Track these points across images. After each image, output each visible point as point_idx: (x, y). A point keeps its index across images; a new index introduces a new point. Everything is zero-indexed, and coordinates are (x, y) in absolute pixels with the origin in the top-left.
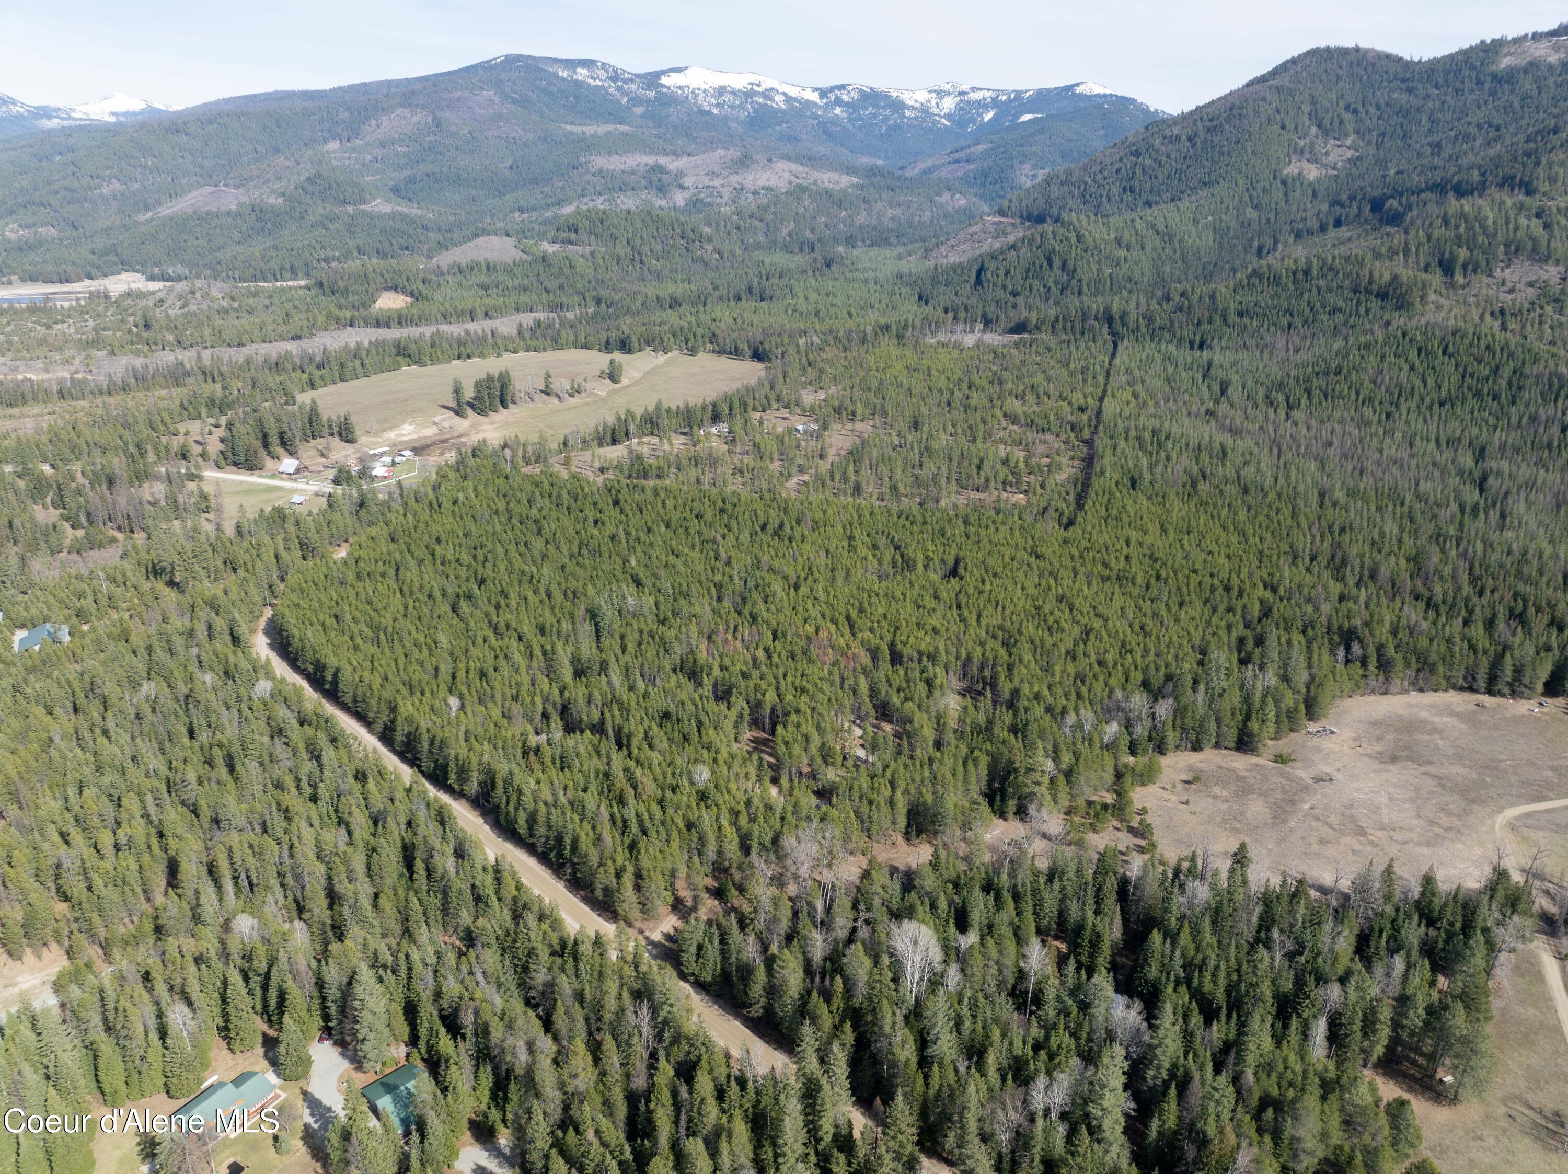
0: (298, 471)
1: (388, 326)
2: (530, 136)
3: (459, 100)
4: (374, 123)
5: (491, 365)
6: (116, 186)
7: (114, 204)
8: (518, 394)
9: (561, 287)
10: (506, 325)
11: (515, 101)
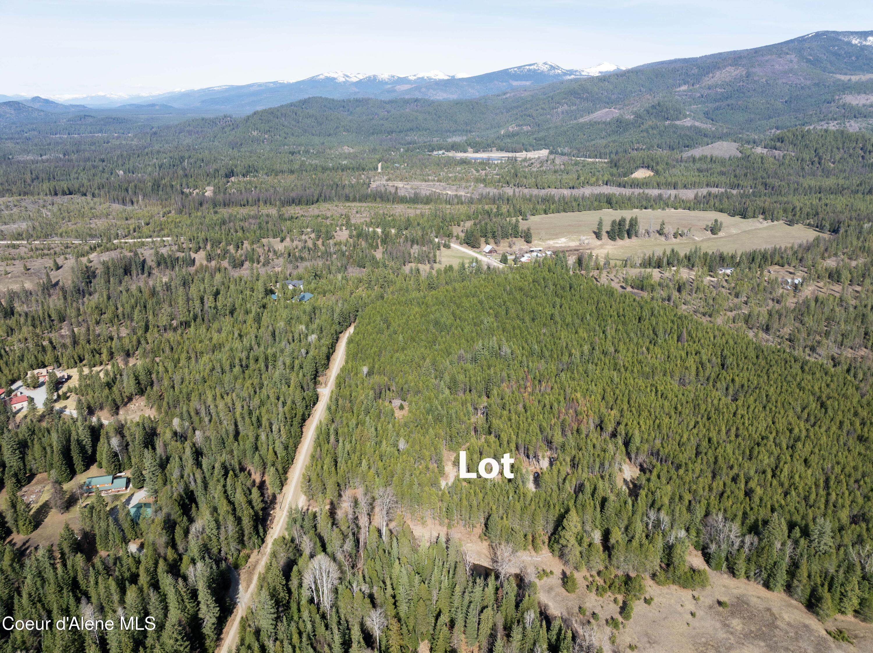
0: (490, 252)
1: (624, 187)
2: (808, 83)
3: (767, 61)
4: (711, 75)
5: (628, 214)
6: (566, 107)
7: (561, 116)
8: (640, 232)
9: (746, 175)
10: (689, 194)
11: (808, 61)
